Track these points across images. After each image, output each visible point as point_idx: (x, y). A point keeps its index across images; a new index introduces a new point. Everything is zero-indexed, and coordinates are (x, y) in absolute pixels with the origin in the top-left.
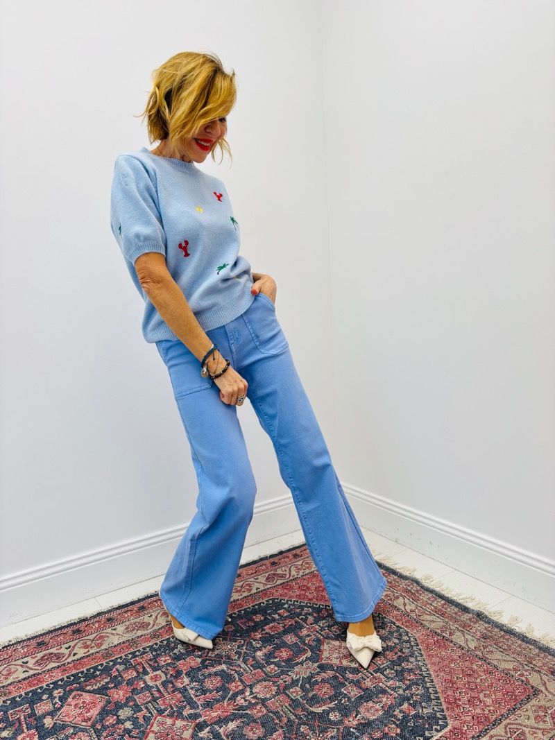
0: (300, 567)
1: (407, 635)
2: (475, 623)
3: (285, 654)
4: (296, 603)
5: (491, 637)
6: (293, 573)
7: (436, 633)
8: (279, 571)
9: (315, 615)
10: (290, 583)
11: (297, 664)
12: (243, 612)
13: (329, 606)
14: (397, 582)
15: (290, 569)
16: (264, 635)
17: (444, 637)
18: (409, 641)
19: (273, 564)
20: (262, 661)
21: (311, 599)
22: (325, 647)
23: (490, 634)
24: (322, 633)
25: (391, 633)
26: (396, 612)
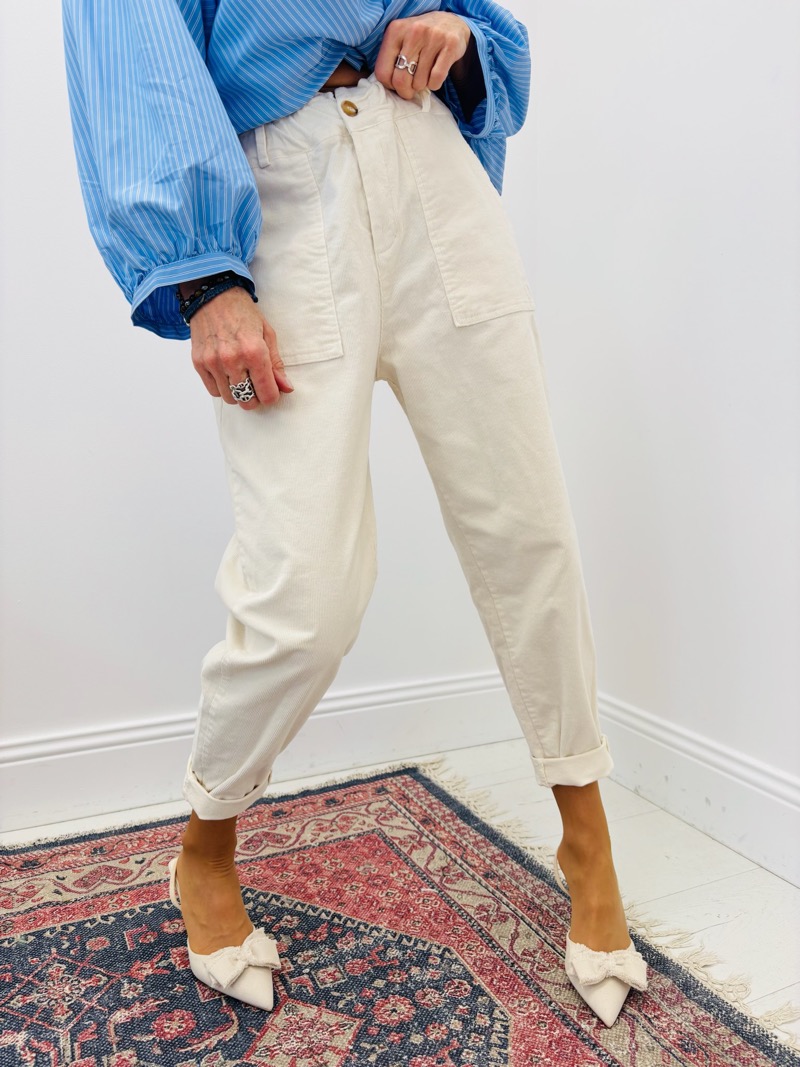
0: (327, 824)
1: (491, 1013)
2: (672, 1004)
3: (175, 1025)
4: (274, 901)
5: (701, 1046)
6: (307, 836)
7: (564, 1017)
8: (281, 830)
9: (299, 935)
10: (286, 857)
11: (191, 1055)
12: (151, 910)
13: (340, 918)
14: (517, 879)
15: (303, 828)
16: (158, 972)
17: (580, 1030)
18: (486, 1032)
19: (277, 814)
20: (113, 1038)
21: (310, 897)
22: (280, 1020)
23: (703, 1040)
24: (290, 981)
25: (454, 1003)
26: (486, 953)
